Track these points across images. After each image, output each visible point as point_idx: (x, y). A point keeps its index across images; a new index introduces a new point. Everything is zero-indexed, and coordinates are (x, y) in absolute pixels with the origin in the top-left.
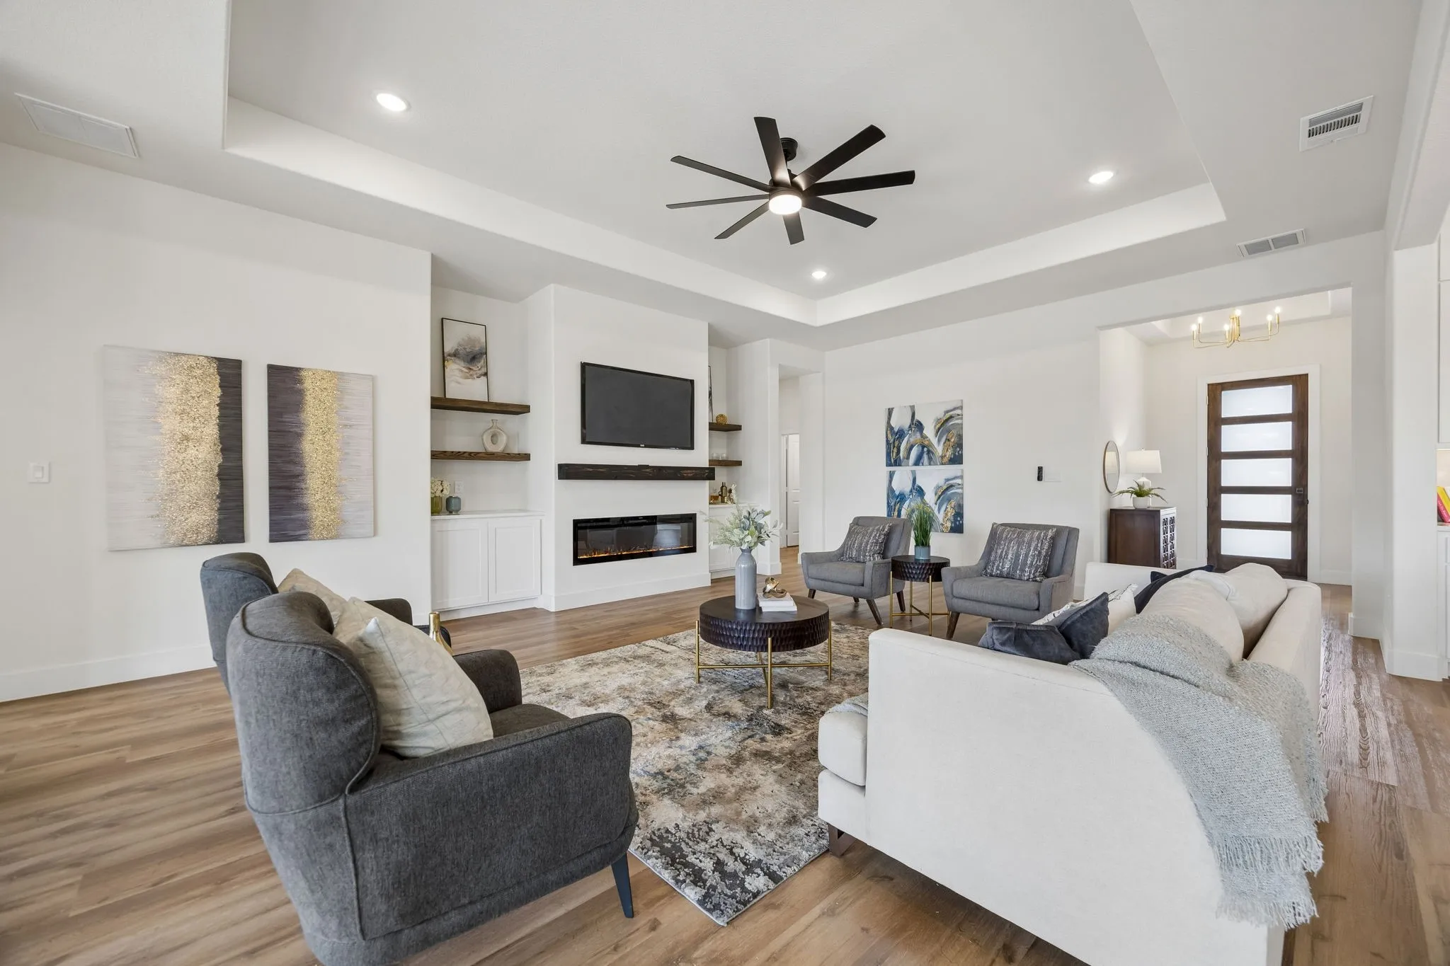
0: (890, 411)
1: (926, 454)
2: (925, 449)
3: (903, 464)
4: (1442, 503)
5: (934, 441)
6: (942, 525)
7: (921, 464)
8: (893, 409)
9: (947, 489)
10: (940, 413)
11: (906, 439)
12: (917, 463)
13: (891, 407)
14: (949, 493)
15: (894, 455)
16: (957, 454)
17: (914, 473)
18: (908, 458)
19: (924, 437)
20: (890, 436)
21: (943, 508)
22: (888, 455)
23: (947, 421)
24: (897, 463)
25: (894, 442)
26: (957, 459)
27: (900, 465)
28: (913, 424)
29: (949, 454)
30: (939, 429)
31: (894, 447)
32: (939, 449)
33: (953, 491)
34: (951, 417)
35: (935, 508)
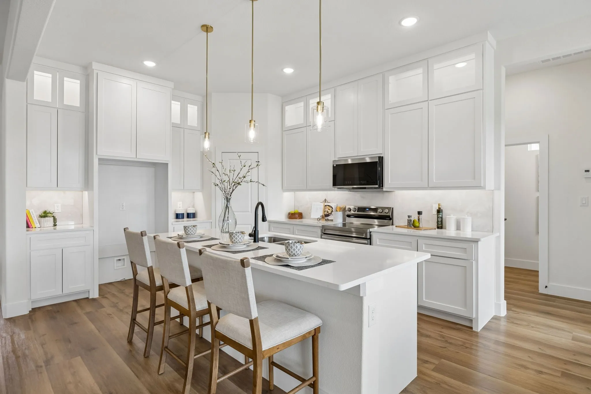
4: (28, 218)
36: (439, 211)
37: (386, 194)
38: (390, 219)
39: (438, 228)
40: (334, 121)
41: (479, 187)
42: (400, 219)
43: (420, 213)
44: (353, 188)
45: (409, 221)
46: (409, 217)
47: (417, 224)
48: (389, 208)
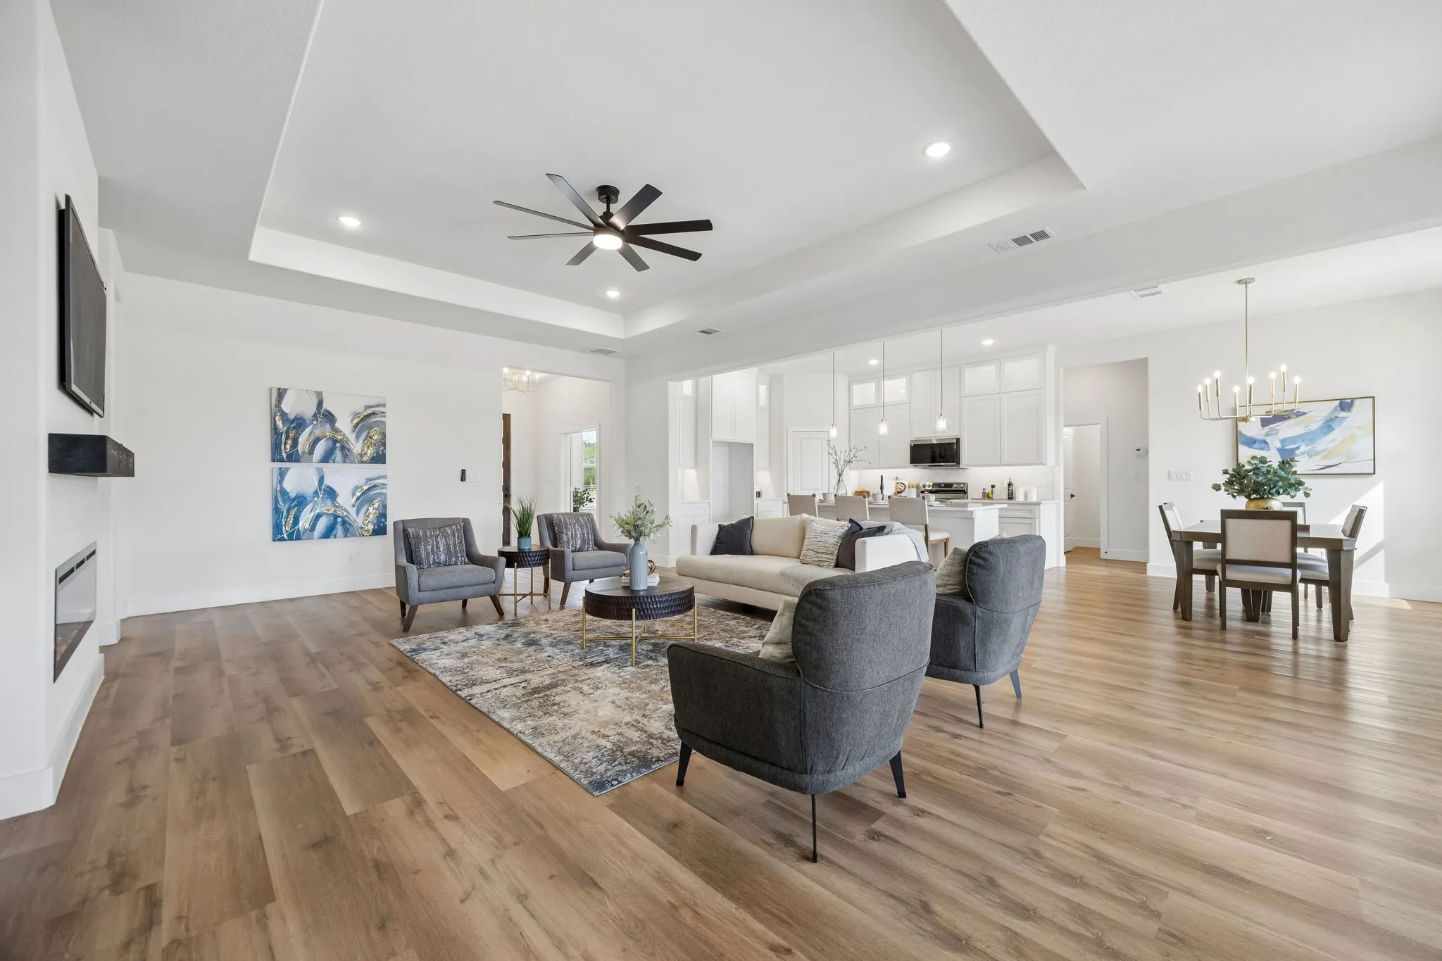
0: (281, 393)
1: (337, 450)
2: (338, 445)
3: (302, 460)
5: (351, 436)
6: (362, 528)
7: (331, 461)
8: (286, 390)
9: (369, 489)
10: (359, 406)
11: (308, 430)
12: (326, 459)
13: (283, 386)
14: (371, 493)
15: (288, 447)
16: (380, 452)
17: (320, 471)
18: (311, 452)
19: (336, 430)
20: (280, 424)
21: (363, 510)
22: (276, 447)
23: (368, 416)
24: (294, 457)
25: (287, 432)
26: (379, 458)
27: (297, 461)
28: (319, 413)
29: (370, 452)
30: (358, 424)
31: (287, 438)
32: (356, 447)
33: (374, 492)
34: (373, 414)
35: (353, 511)
36: (1010, 485)
37: (961, 471)
38: (965, 493)
39: (1009, 498)
40: (910, 403)
41: (1041, 464)
42: (975, 492)
43: (993, 486)
44: (930, 466)
45: (984, 494)
46: (984, 489)
47: (991, 496)
48: (964, 484)
